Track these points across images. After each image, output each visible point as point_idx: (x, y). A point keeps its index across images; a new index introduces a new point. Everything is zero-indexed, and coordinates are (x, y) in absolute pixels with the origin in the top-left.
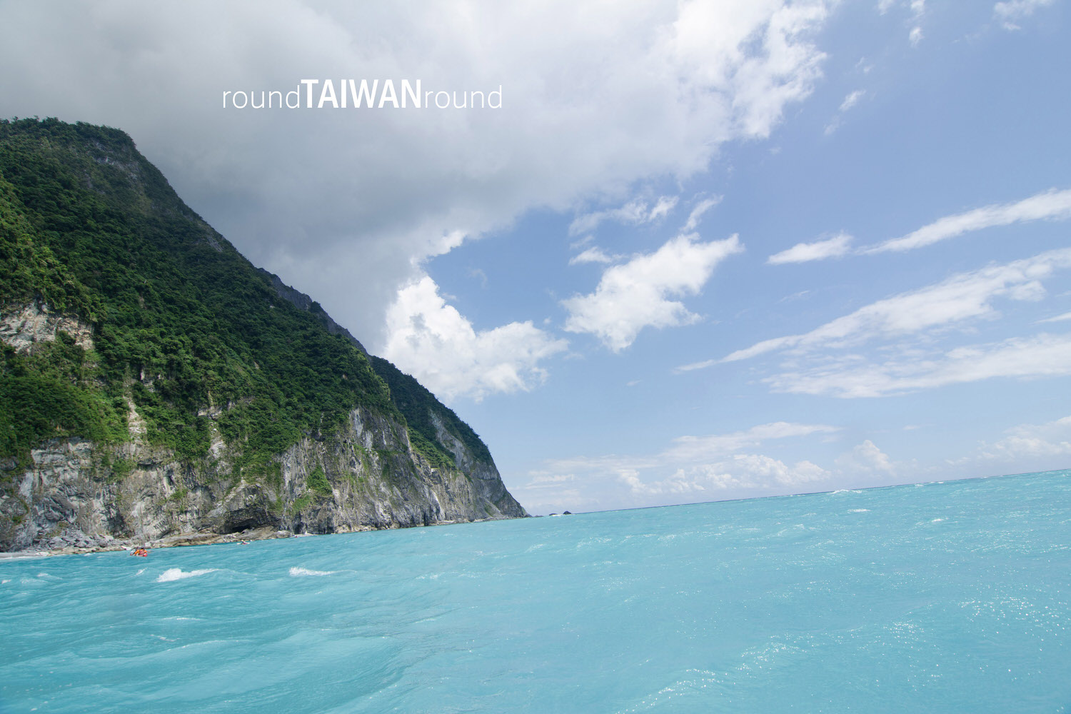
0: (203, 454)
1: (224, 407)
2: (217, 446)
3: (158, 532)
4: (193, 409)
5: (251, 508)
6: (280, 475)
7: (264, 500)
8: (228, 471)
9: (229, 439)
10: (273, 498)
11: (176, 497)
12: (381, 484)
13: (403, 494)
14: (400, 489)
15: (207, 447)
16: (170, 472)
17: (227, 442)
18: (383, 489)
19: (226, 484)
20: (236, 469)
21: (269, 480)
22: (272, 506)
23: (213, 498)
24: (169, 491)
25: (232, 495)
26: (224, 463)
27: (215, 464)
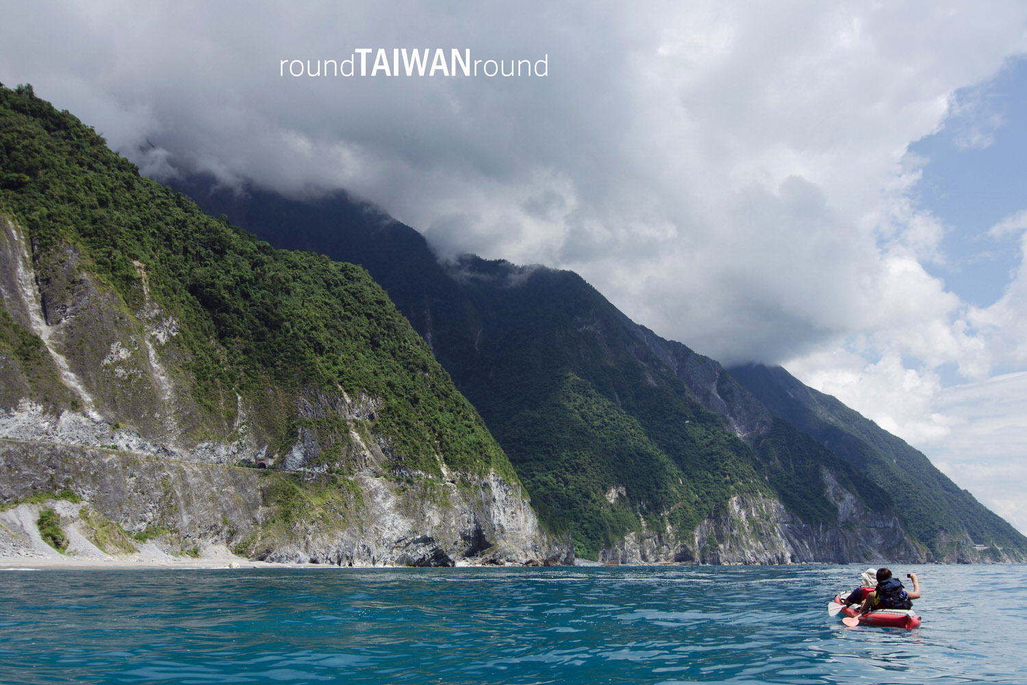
0: (664, 532)
1: (669, 510)
2: (669, 528)
3: (654, 560)
4: (659, 514)
5: (682, 553)
6: (694, 539)
7: (687, 550)
8: (674, 538)
9: (672, 524)
10: (691, 549)
11: (658, 548)
12: (750, 541)
13: (764, 546)
14: (763, 543)
15: (666, 529)
16: (655, 539)
17: (672, 526)
18: (751, 543)
19: (673, 543)
20: (676, 537)
21: (689, 542)
22: (691, 553)
23: (669, 549)
24: (655, 546)
25: (676, 548)
26: (672, 535)
27: (668, 535)
